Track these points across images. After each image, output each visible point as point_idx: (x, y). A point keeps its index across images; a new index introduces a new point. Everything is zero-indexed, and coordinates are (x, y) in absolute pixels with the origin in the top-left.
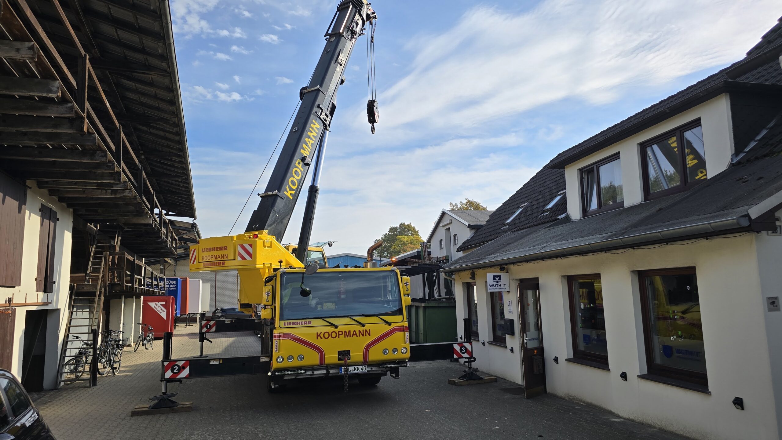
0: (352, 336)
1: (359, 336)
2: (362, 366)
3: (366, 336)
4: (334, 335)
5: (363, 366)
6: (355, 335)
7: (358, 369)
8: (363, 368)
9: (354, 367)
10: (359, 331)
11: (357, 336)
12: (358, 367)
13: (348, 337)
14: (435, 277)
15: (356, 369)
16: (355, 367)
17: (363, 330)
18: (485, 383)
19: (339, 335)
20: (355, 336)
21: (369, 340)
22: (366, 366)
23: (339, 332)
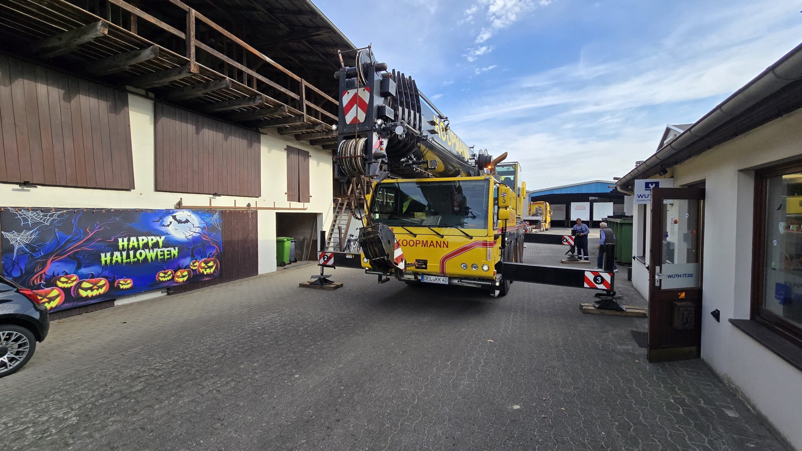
0: (429, 247)
1: (437, 247)
2: (443, 278)
3: (443, 247)
4: (411, 243)
5: (445, 278)
6: (432, 245)
7: (439, 280)
8: (444, 279)
9: (435, 277)
10: (437, 242)
11: (434, 247)
12: (440, 277)
13: (425, 246)
15: (438, 279)
16: (437, 277)
17: (441, 242)
18: (626, 316)
19: (417, 244)
20: (432, 247)
21: (447, 251)
22: (448, 278)
23: (416, 241)
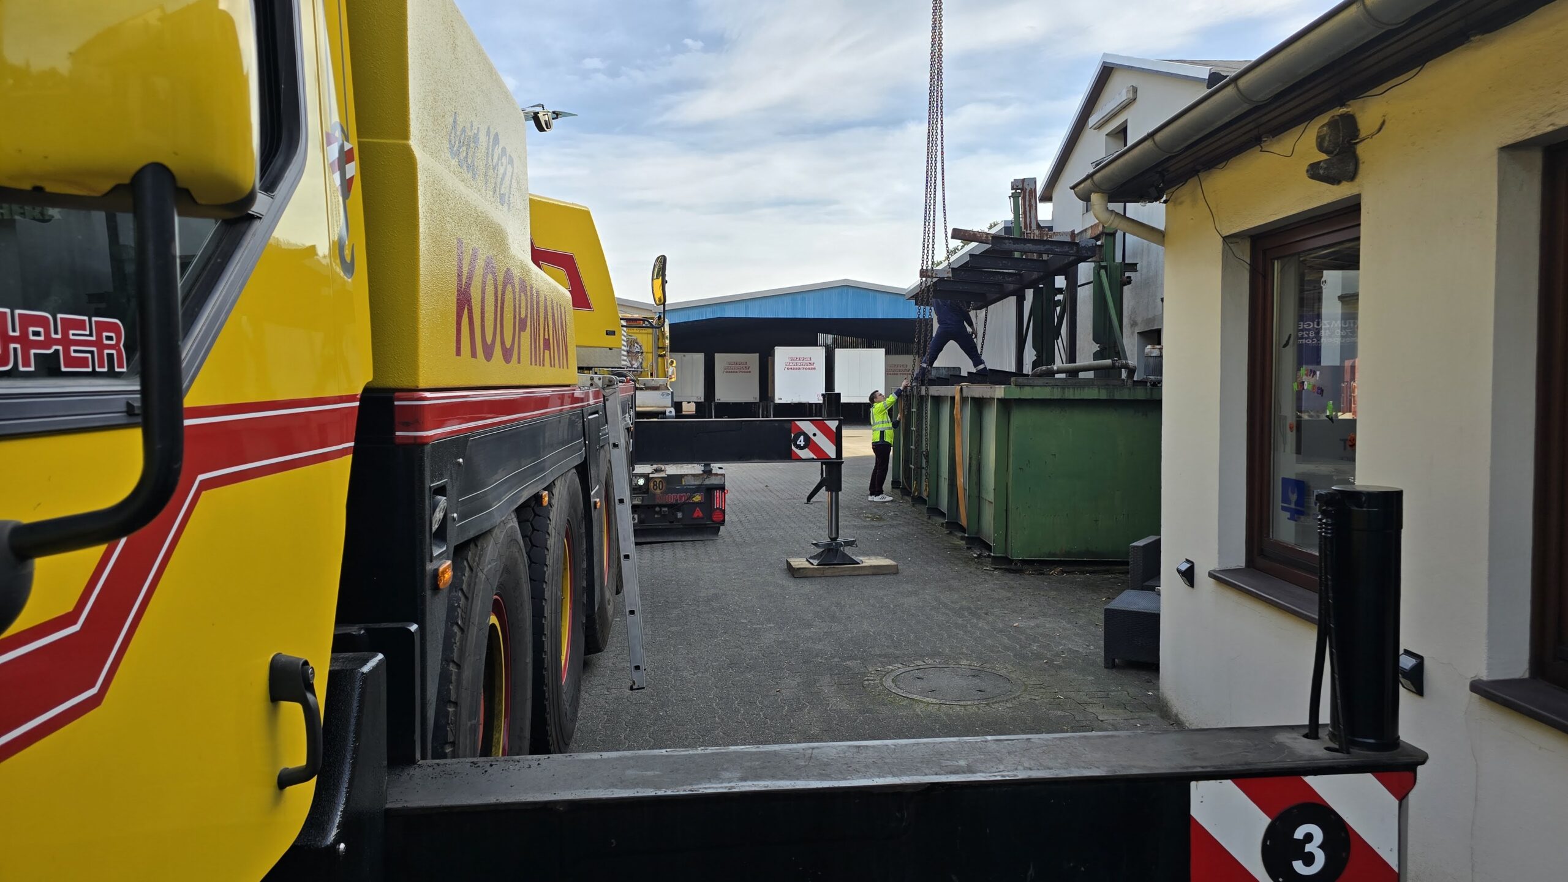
14: (1058, 309)
